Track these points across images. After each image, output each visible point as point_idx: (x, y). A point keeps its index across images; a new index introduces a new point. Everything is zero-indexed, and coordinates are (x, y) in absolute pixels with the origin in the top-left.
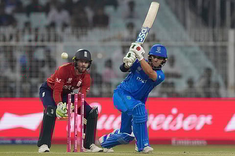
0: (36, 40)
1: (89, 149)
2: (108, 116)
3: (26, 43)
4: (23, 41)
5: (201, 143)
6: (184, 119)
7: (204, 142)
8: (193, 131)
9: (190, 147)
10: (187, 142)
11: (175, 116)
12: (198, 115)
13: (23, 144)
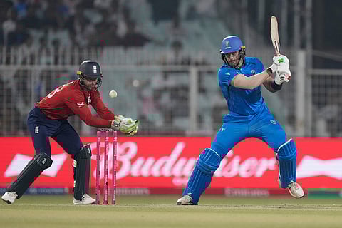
0: (56, 62)
1: (81, 200)
2: (146, 158)
3: (44, 67)
4: (39, 63)
5: (261, 193)
6: (241, 163)
7: (266, 193)
8: (253, 178)
9: (249, 198)
10: (244, 192)
11: (230, 159)
12: (259, 158)
13: (39, 194)
